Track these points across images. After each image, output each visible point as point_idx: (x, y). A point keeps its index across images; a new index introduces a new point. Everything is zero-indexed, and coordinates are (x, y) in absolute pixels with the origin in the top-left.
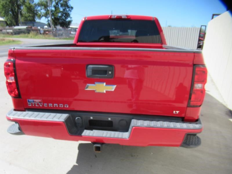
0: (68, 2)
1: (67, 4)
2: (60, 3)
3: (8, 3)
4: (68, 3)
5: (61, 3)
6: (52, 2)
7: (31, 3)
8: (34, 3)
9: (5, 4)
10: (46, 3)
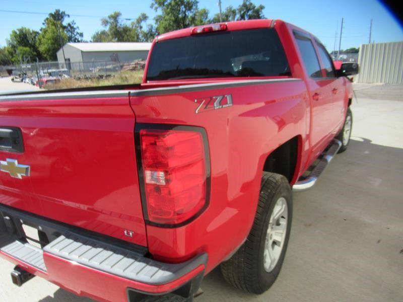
0: (261, 11)
1: (259, 15)
2: (247, 15)
3: (172, 23)
4: (260, 13)
5: (249, 15)
6: (235, 15)
7: (204, 20)
8: (208, 20)
9: (167, 26)
10: (225, 18)
